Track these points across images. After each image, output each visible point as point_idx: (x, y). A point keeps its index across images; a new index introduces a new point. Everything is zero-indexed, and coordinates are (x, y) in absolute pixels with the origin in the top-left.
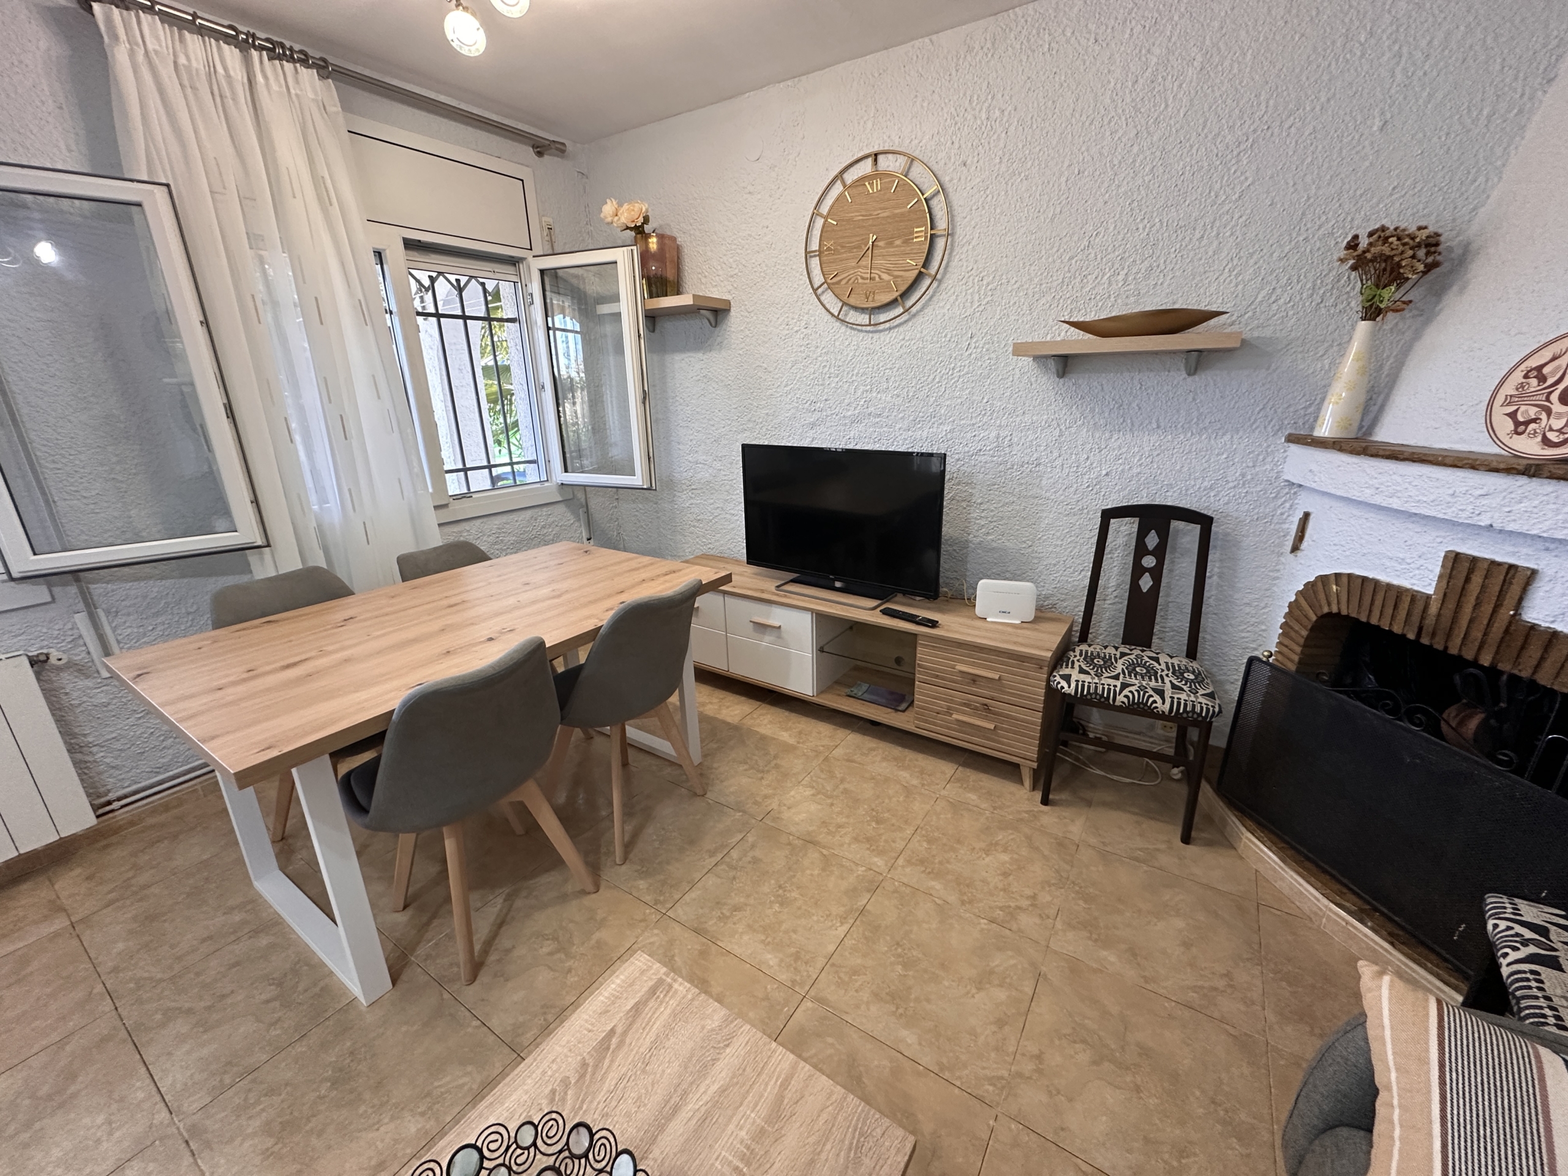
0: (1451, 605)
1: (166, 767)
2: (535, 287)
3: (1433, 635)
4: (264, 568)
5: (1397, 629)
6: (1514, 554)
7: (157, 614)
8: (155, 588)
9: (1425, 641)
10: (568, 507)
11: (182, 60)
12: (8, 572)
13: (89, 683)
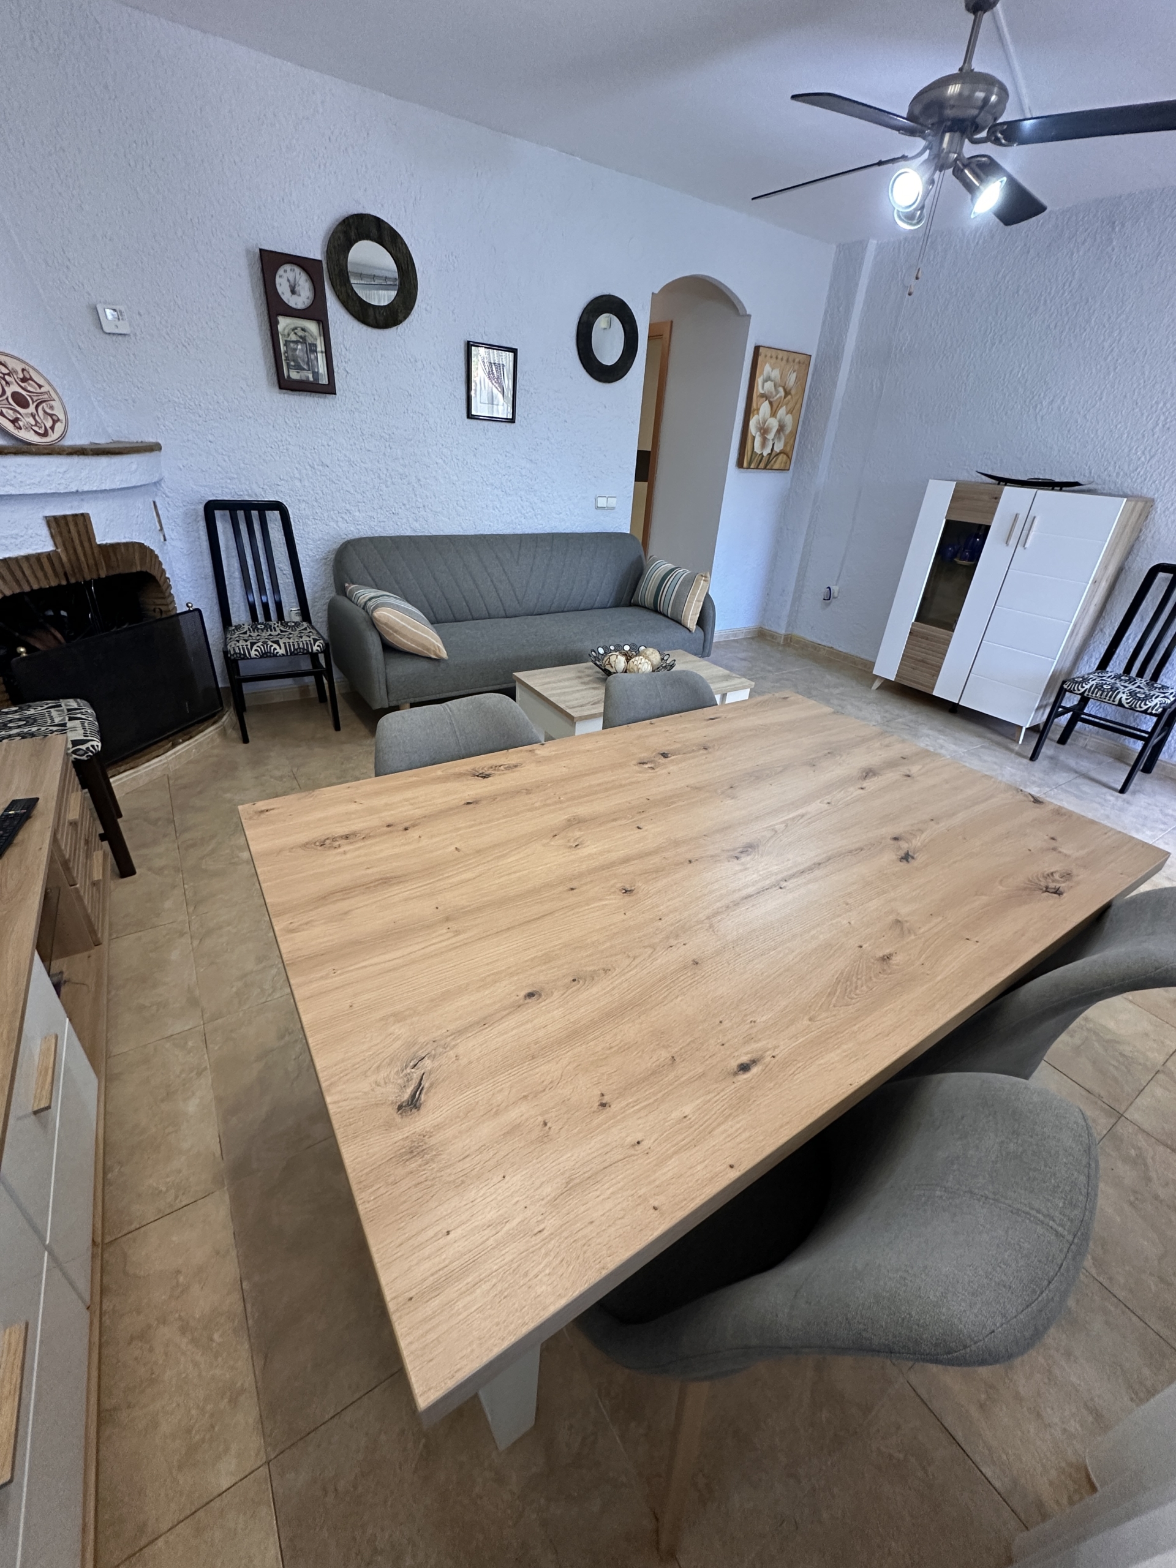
0: (71, 551)
3: (74, 574)
5: (54, 583)
6: (72, 507)
9: (73, 581)
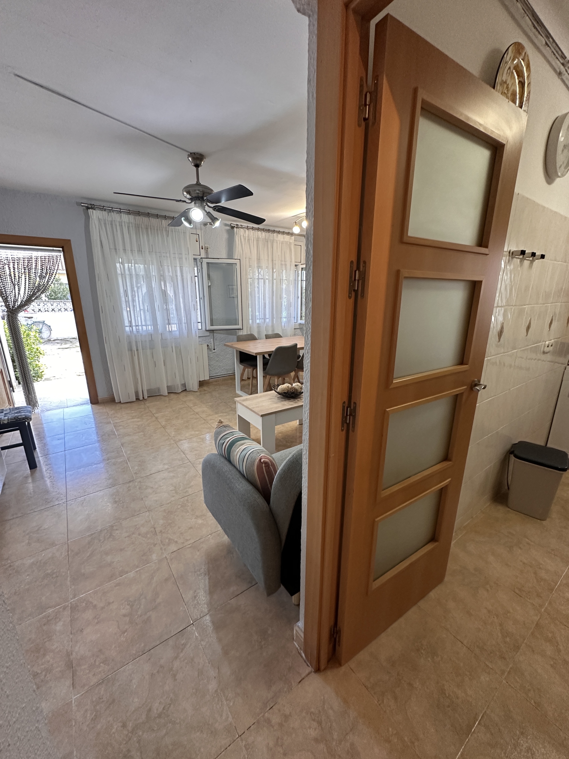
1: (217, 373)
2: (300, 272)
4: (241, 333)
7: (222, 341)
8: (222, 336)
10: (300, 330)
11: (245, 235)
12: (206, 329)
13: (210, 352)
